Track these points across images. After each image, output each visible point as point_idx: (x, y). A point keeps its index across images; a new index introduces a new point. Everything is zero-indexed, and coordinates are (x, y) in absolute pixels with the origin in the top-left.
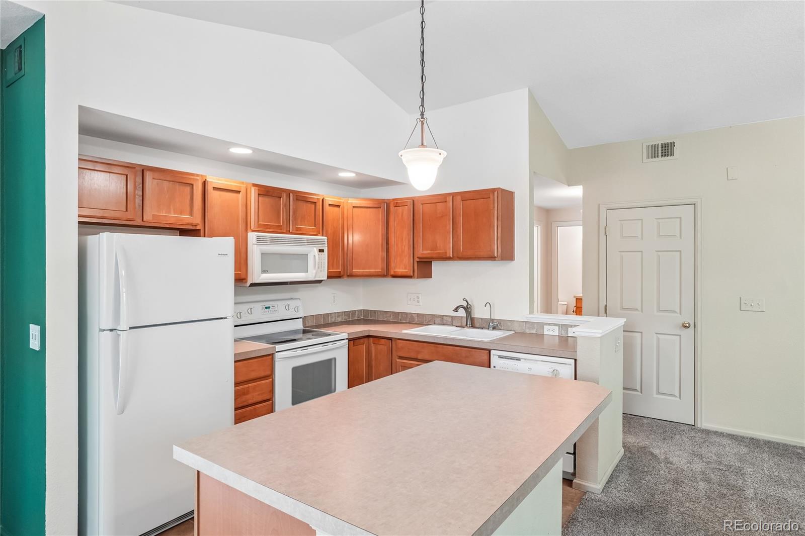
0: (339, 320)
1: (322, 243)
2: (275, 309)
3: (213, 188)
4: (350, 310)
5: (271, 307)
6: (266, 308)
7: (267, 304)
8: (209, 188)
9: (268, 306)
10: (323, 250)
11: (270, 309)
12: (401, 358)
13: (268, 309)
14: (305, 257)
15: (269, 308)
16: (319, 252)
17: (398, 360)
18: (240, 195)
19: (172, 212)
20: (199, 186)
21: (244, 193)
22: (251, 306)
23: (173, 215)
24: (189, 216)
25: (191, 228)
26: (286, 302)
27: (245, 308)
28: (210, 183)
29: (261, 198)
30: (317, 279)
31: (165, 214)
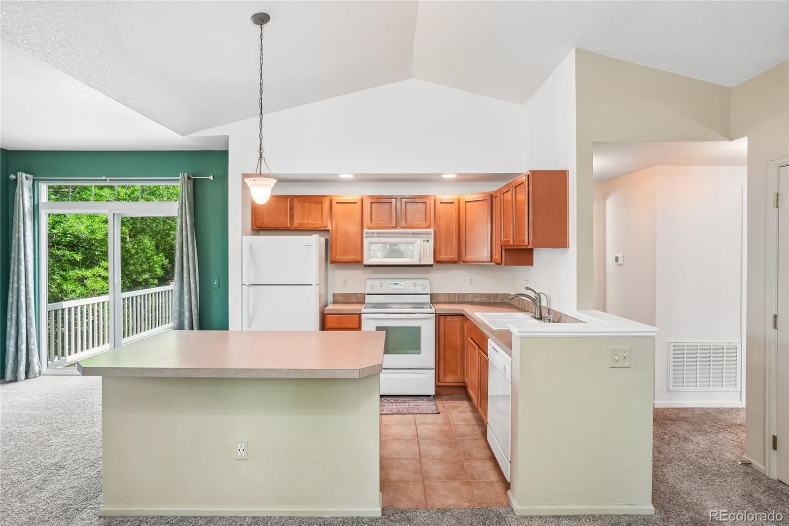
0: (477, 300)
1: (428, 234)
3: (337, 203)
4: (491, 293)
8: (334, 203)
9: (397, 283)
10: (428, 240)
12: (472, 339)
13: (396, 285)
16: (424, 242)
17: (469, 339)
18: (357, 205)
19: (310, 220)
20: (326, 203)
21: (359, 203)
22: (382, 281)
23: (310, 222)
24: (320, 222)
25: (323, 229)
26: (414, 281)
27: (377, 283)
28: (335, 199)
29: (373, 205)
30: (422, 263)
31: (306, 222)
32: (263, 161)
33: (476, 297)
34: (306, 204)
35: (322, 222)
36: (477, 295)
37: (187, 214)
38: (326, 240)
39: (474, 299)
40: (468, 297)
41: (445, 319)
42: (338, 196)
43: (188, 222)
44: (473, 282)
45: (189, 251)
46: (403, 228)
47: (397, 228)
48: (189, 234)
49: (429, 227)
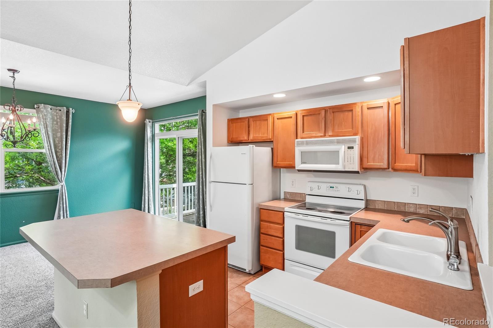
0: (422, 212)
1: (354, 141)
2: (337, 189)
3: (278, 119)
5: (335, 187)
6: (331, 187)
7: (332, 185)
8: (276, 119)
9: (332, 186)
10: (353, 147)
11: (334, 189)
13: (332, 189)
14: (337, 152)
15: (333, 187)
16: (348, 149)
18: (292, 119)
19: (260, 134)
20: (270, 119)
21: (294, 117)
22: (320, 184)
23: (260, 135)
24: (267, 135)
25: (269, 140)
26: (348, 186)
27: (315, 185)
28: (276, 116)
29: (305, 118)
30: (346, 170)
31: (257, 136)
32: (131, 88)
33: (421, 208)
34: (258, 122)
35: (268, 135)
36: (422, 206)
37: (202, 135)
38: (272, 149)
39: (417, 211)
40: (411, 207)
41: (361, 228)
42: (279, 113)
43: (202, 140)
44: (417, 192)
45: (203, 158)
46: (330, 136)
47: (326, 136)
48: (202, 147)
49: (355, 134)
